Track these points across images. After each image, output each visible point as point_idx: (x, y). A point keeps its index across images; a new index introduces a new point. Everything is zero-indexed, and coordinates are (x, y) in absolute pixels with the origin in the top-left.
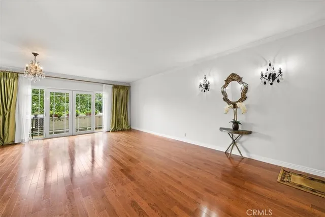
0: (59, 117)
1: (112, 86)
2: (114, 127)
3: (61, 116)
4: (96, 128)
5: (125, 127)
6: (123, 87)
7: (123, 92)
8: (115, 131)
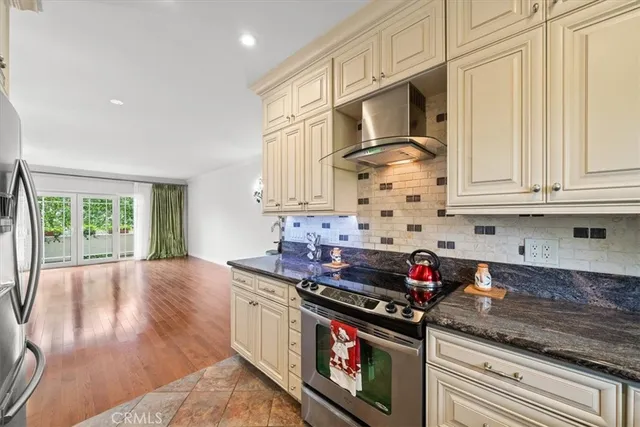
0: (56, 237)
1: (151, 185)
2: (153, 252)
3: (60, 234)
4: (122, 256)
5: (174, 251)
6: (173, 187)
7: (173, 195)
8: (156, 258)
